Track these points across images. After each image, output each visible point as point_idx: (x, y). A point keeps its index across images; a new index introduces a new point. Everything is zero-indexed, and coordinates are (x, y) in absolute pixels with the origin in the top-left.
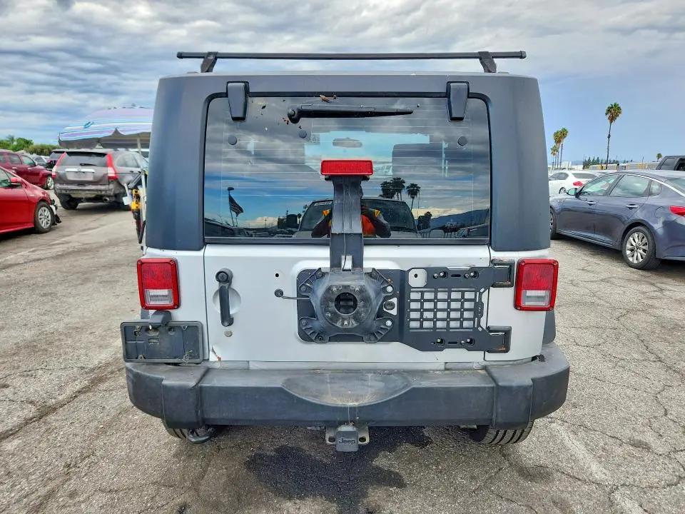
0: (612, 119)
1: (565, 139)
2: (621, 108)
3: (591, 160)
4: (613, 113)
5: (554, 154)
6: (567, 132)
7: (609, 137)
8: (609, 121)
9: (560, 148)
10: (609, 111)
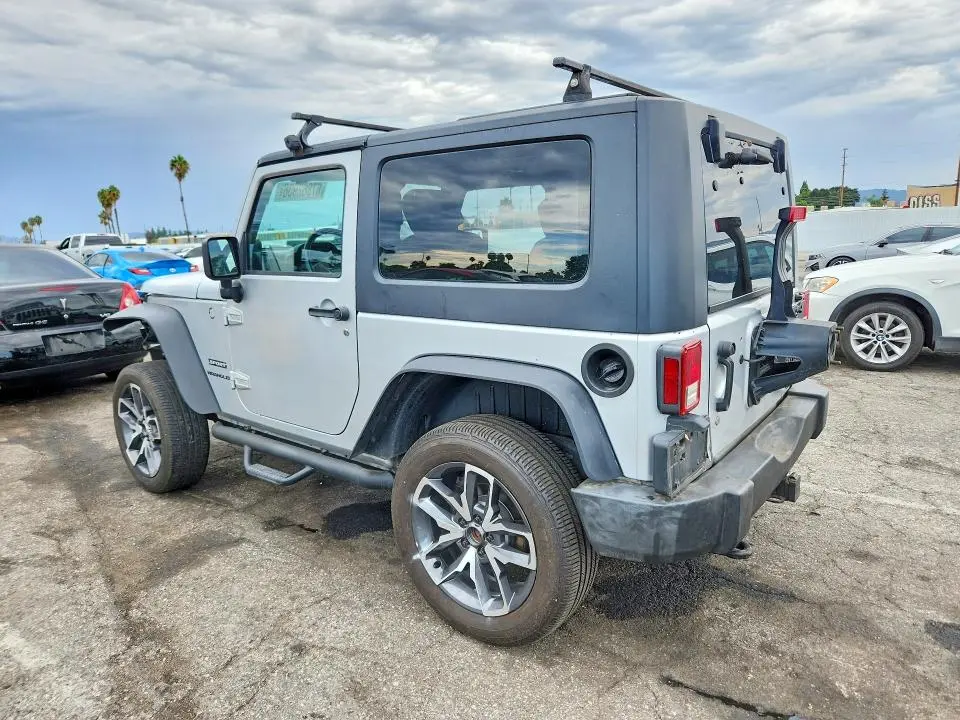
0: (180, 176)
1: (118, 202)
2: (188, 161)
3: (156, 231)
4: (180, 168)
5: (106, 224)
6: (118, 192)
7: (182, 200)
8: (176, 179)
9: (113, 212)
10: (173, 165)
